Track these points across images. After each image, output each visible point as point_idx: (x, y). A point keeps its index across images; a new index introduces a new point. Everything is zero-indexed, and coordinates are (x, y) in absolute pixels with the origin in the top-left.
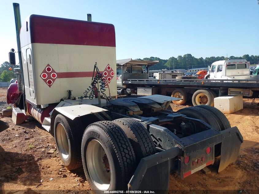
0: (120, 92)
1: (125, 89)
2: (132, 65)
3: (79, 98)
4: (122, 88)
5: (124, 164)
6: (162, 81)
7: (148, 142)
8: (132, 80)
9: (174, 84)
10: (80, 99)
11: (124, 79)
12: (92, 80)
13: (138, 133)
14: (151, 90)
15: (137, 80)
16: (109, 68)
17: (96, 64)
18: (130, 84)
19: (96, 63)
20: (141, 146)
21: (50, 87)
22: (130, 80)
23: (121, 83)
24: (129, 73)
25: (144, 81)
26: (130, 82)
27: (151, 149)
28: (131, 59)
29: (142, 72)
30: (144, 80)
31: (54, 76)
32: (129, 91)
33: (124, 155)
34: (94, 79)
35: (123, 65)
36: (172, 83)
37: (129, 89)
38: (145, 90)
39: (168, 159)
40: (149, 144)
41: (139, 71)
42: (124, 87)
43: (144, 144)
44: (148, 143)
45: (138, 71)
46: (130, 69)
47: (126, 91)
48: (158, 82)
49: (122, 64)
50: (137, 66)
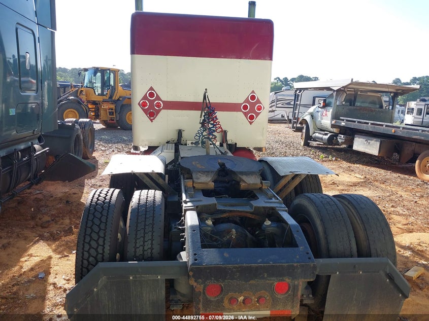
0: (325, 139)
1: (336, 135)
2: (356, 91)
3: (192, 143)
4: (330, 132)
5: (82, 262)
6: (401, 129)
7: (145, 240)
8: (347, 121)
9: (423, 138)
10: (194, 145)
11: (335, 117)
12: (201, 117)
13: (137, 221)
14: (378, 144)
15: (355, 122)
16: (253, 97)
17: (205, 93)
18: (344, 127)
19: (206, 89)
20: (129, 243)
21: (152, 121)
22: (343, 120)
23: (329, 122)
24: (351, 105)
25: (368, 123)
26: (343, 124)
27: (145, 252)
28: (352, 79)
29: (381, 107)
30: (367, 121)
31: (158, 105)
32: (341, 138)
33: (88, 248)
34: (204, 116)
35: (338, 91)
36: (420, 135)
37: (342, 136)
38: (369, 141)
39: (159, 277)
40: (146, 243)
41: (373, 103)
42: (335, 130)
43: (136, 241)
44: (144, 242)
45: (371, 103)
46: (353, 99)
47: (337, 139)
48: (393, 131)
49: (335, 89)
50: (369, 94)
